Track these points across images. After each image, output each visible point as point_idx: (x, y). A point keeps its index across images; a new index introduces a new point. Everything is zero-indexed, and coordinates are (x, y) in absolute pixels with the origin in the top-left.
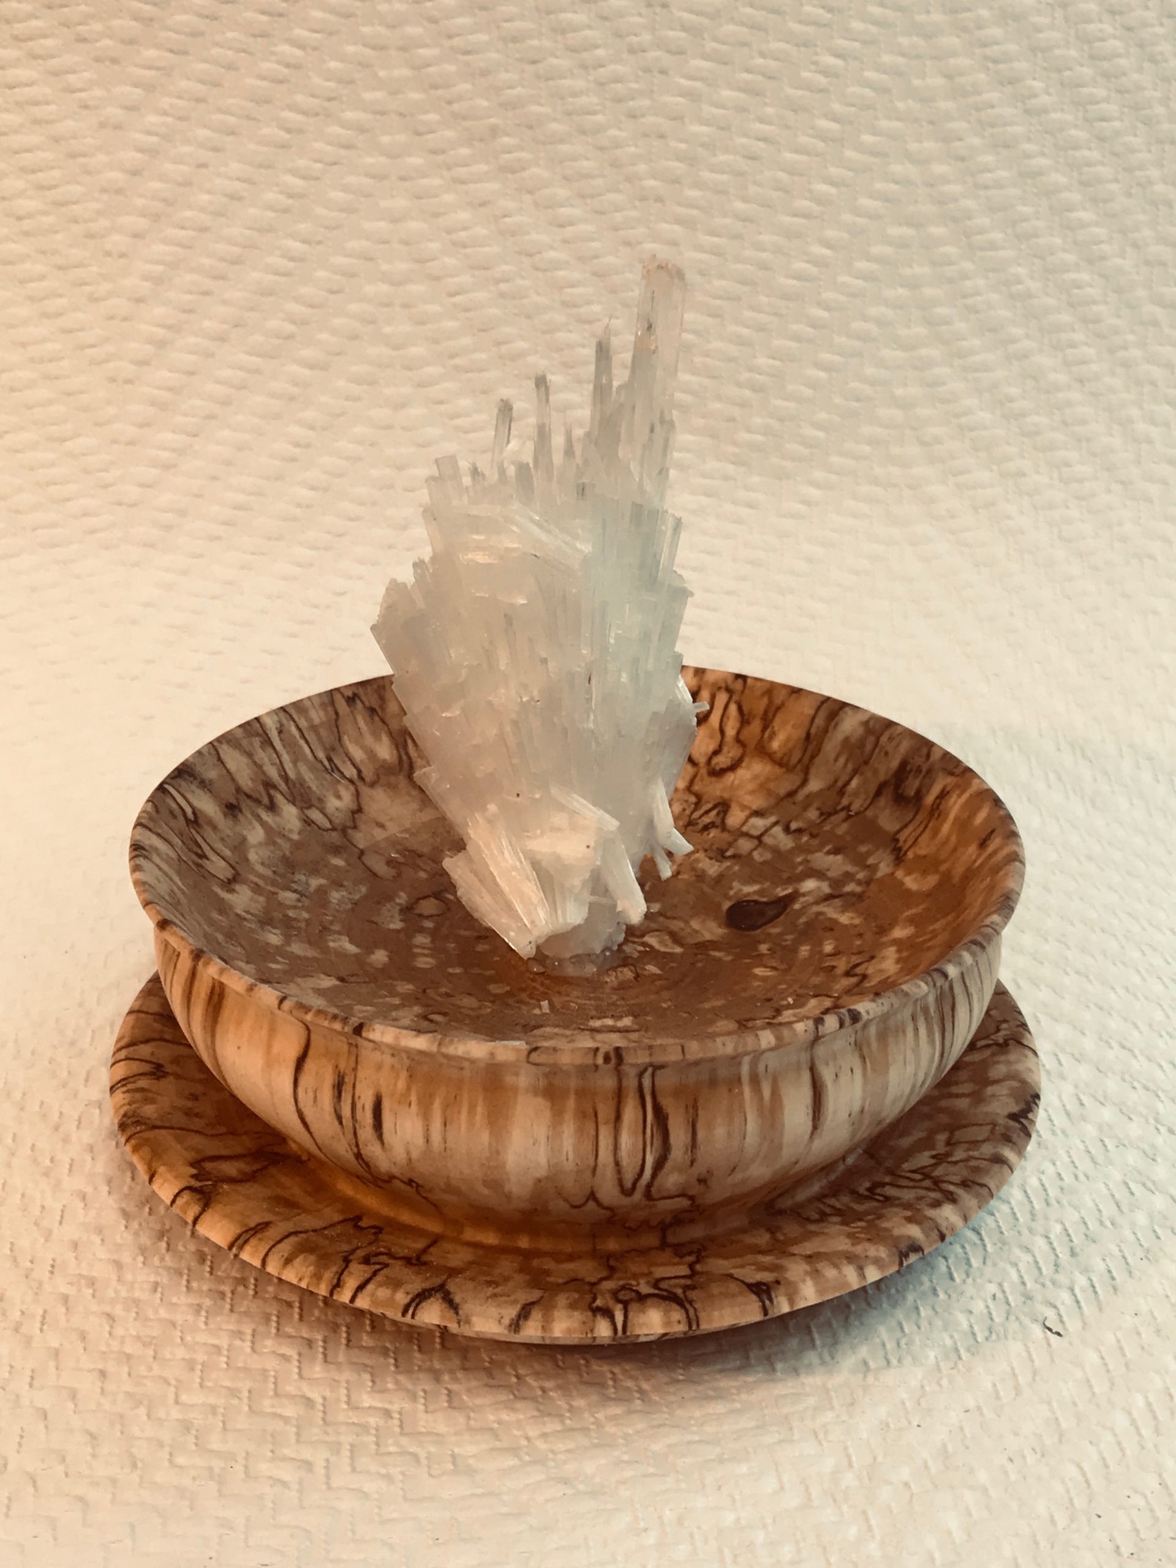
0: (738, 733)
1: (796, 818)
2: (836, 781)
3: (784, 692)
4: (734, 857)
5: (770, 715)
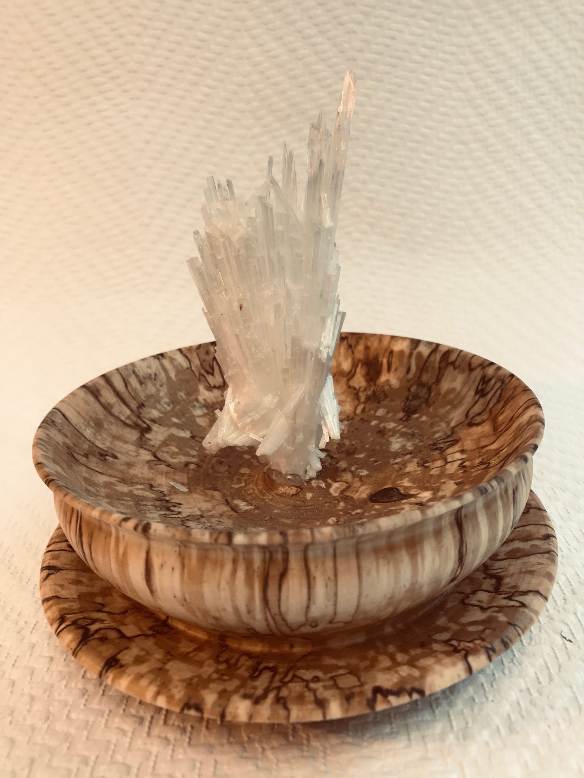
0: (493, 406)
1: (470, 460)
2: (501, 447)
3: (522, 388)
4: (426, 467)
5: (509, 400)
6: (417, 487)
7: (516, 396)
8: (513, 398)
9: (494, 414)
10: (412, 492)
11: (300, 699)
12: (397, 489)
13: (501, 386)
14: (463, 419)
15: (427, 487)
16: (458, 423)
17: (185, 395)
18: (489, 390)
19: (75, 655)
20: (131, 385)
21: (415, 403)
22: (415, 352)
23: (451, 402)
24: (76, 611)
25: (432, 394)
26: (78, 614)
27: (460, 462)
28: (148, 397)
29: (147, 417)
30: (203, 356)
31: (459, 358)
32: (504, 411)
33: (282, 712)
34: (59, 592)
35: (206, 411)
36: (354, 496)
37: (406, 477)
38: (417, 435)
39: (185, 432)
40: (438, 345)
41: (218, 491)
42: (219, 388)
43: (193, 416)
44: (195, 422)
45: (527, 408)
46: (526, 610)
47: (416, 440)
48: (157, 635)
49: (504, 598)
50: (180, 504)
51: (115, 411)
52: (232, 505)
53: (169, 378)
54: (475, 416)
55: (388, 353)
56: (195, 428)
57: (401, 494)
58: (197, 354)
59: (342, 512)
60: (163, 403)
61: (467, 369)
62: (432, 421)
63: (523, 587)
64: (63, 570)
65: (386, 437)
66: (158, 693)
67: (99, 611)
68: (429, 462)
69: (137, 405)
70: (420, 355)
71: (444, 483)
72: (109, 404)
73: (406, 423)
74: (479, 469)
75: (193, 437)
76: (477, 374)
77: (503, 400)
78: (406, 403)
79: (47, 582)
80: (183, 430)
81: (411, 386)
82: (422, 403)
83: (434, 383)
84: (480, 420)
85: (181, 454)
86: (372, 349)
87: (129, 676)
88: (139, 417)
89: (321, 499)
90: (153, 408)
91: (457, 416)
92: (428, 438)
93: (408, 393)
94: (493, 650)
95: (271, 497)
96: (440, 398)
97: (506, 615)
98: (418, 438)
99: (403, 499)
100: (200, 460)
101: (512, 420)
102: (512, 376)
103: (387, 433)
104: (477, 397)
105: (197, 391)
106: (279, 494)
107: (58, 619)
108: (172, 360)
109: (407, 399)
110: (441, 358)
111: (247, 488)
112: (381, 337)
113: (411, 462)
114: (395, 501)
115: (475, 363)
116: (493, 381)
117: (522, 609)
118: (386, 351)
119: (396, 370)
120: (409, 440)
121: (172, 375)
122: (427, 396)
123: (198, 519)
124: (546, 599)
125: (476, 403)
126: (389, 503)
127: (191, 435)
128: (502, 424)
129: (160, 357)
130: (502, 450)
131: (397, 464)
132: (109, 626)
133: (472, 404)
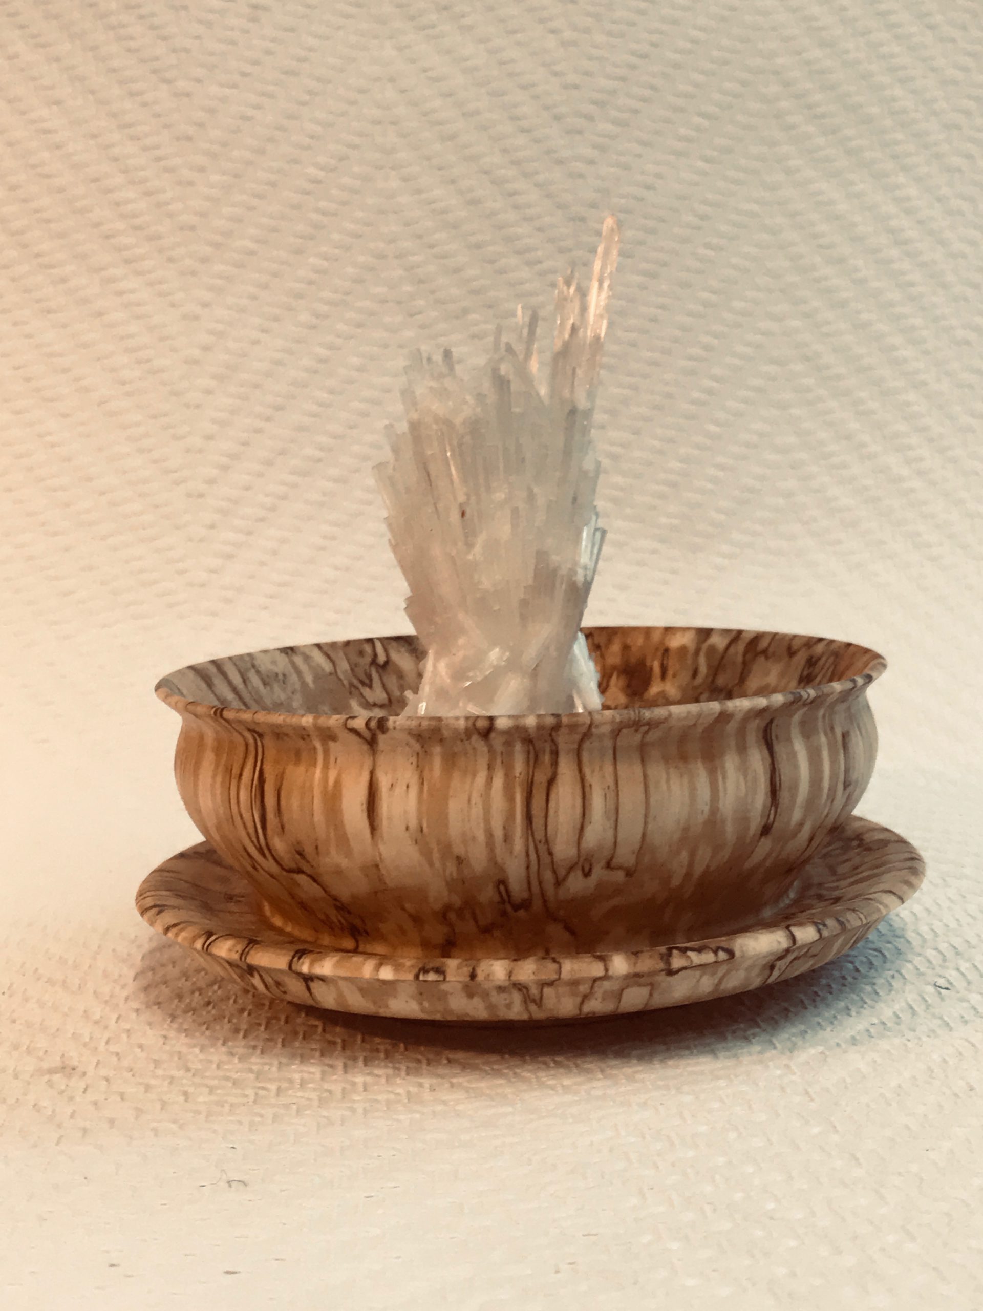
3: (861, 653)
7: (852, 663)
13: (834, 661)
17: (330, 710)
18: (818, 672)
20: (252, 684)
22: (705, 646)
28: (275, 704)
30: (355, 658)
31: (772, 643)
40: (740, 632)
42: (383, 705)
45: (865, 665)
53: (304, 684)
55: (660, 654)
58: (345, 655)
61: (786, 654)
66: (381, 964)
70: (712, 649)
76: (801, 658)
77: (837, 676)
81: (701, 694)
83: (737, 684)
86: (634, 649)
87: (333, 956)
94: (824, 925)
102: (848, 644)
105: (348, 706)
107: (204, 935)
108: (307, 658)
110: (745, 648)
112: (647, 631)
115: (796, 644)
116: (824, 659)
118: (657, 649)
119: (674, 676)
121: (309, 679)
129: (290, 652)
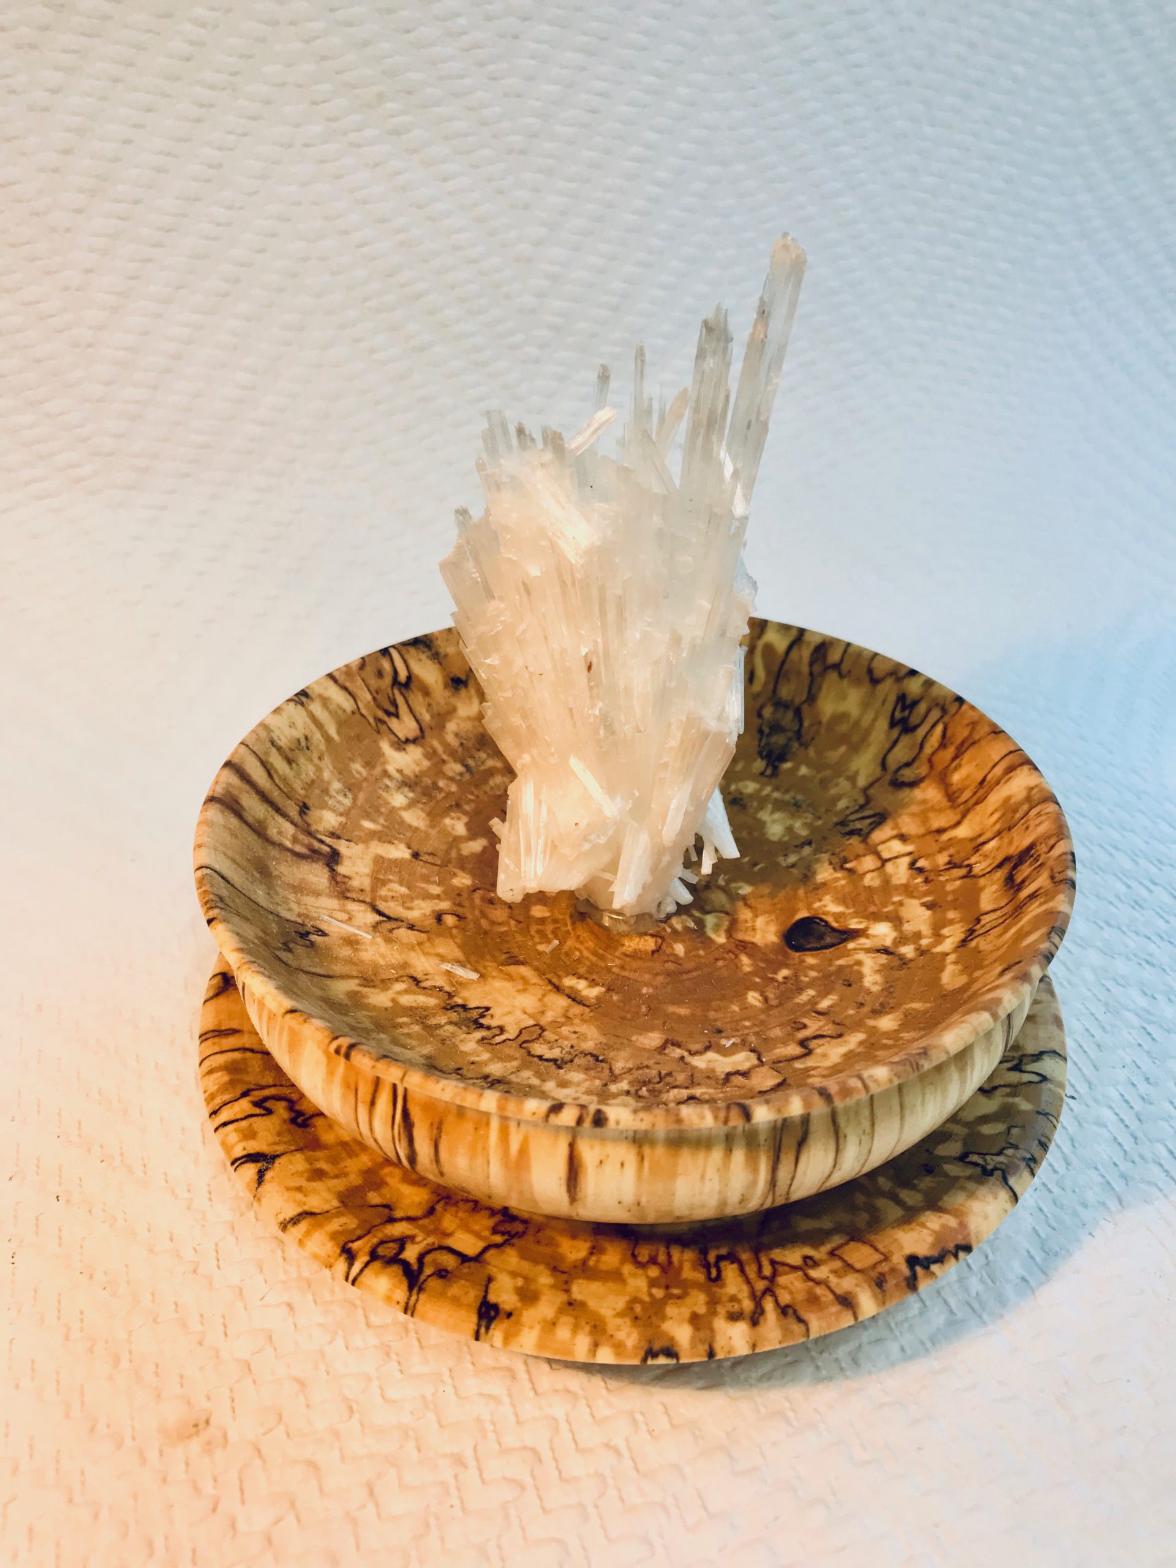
0: (933, 754)
1: (926, 856)
2: (980, 836)
3: (987, 729)
4: (850, 870)
5: (966, 745)
6: (857, 914)
7: (979, 740)
8: (974, 743)
9: (939, 767)
10: (854, 924)
11: (813, 1300)
12: (822, 920)
13: (942, 717)
14: (878, 772)
15: (873, 913)
16: (871, 780)
17: (363, 767)
18: (918, 722)
19: (409, 1312)
20: (276, 771)
21: (779, 740)
22: (760, 644)
23: (844, 739)
24: (359, 1232)
25: (806, 724)
26: (366, 1238)
27: (906, 861)
28: (307, 786)
29: (321, 829)
30: (374, 682)
31: (846, 658)
32: (959, 767)
33: (798, 1328)
34: (304, 1204)
35: (411, 795)
36: (755, 940)
37: (827, 894)
38: (804, 806)
39: (397, 848)
40: (802, 632)
41: (522, 963)
42: (414, 741)
43: (393, 810)
44: (402, 822)
45: (1011, 769)
46: (1050, 1086)
47: (806, 814)
48: (515, 1241)
49: (1010, 1069)
50: (488, 1009)
51: (272, 832)
52: (567, 991)
53: (328, 739)
54: (899, 769)
56: (409, 834)
57: (833, 929)
58: (363, 681)
59: (757, 976)
60: (334, 794)
61: (867, 679)
62: (820, 776)
63: (1031, 1048)
64: (278, 1156)
65: (751, 811)
66: (596, 1345)
67: (392, 1220)
68: (851, 861)
69: (298, 808)
70: (769, 649)
71: (901, 904)
72: (260, 822)
73: (774, 781)
74: (953, 876)
75: (416, 855)
76: (888, 689)
77: (952, 744)
78: (760, 741)
79: (268, 1187)
80: (391, 842)
81: (762, 707)
82: (790, 739)
83: (805, 702)
84: (913, 776)
85: (417, 898)
87: (531, 1328)
88: (310, 834)
89: (701, 952)
90: (323, 808)
91: (864, 766)
92: (827, 811)
93: (759, 721)
94: (1033, 1159)
95: (618, 962)
96: (823, 730)
97: (1027, 1099)
98: (808, 812)
99: (845, 940)
100: (454, 904)
101: (984, 787)
102: (960, 700)
103: (749, 804)
104: (896, 732)
105: (380, 754)
106: (628, 953)
107: (340, 1255)
108: (325, 701)
109: (761, 731)
110: (812, 655)
111: (566, 948)
113: (818, 861)
114: (833, 945)
115: (879, 669)
116: (922, 707)
117: (1043, 1085)
120: (793, 815)
121: (332, 731)
122: (796, 728)
123: (540, 1035)
124: (1065, 1059)
125: (895, 743)
126: (828, 951)
127: (410, 851)
128: (962, 791)
129: (304, 699)
130: (984, 843)
131: (793, 866)
132: (428, 1245)
133: (887, 746)
